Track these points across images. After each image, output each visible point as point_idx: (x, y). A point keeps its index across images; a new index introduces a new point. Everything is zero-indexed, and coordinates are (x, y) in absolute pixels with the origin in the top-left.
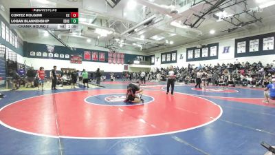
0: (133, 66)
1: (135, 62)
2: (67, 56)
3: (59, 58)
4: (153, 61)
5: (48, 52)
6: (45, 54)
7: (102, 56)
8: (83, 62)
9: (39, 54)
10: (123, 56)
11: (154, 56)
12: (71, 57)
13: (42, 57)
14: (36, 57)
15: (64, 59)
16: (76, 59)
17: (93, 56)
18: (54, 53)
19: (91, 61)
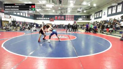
0: (78, 21)
1: (79, 19)
2: (49, 19)
3: (46, 20)
4: (91, 18)
5: (42, 18)
6: (41, 18)
7: (63, 18)
8: (54, 21)
9: (39, 18)
10: (73, 17)
11: (91, 15)
12: (50, 19)
13: (40, 20)
14: (38, 19)
15: (48, 20)
16: (52, 19)
17: (59, 18)
18: (44, 18)
19: (58, 20)
